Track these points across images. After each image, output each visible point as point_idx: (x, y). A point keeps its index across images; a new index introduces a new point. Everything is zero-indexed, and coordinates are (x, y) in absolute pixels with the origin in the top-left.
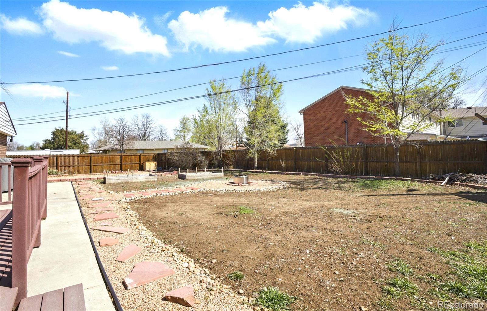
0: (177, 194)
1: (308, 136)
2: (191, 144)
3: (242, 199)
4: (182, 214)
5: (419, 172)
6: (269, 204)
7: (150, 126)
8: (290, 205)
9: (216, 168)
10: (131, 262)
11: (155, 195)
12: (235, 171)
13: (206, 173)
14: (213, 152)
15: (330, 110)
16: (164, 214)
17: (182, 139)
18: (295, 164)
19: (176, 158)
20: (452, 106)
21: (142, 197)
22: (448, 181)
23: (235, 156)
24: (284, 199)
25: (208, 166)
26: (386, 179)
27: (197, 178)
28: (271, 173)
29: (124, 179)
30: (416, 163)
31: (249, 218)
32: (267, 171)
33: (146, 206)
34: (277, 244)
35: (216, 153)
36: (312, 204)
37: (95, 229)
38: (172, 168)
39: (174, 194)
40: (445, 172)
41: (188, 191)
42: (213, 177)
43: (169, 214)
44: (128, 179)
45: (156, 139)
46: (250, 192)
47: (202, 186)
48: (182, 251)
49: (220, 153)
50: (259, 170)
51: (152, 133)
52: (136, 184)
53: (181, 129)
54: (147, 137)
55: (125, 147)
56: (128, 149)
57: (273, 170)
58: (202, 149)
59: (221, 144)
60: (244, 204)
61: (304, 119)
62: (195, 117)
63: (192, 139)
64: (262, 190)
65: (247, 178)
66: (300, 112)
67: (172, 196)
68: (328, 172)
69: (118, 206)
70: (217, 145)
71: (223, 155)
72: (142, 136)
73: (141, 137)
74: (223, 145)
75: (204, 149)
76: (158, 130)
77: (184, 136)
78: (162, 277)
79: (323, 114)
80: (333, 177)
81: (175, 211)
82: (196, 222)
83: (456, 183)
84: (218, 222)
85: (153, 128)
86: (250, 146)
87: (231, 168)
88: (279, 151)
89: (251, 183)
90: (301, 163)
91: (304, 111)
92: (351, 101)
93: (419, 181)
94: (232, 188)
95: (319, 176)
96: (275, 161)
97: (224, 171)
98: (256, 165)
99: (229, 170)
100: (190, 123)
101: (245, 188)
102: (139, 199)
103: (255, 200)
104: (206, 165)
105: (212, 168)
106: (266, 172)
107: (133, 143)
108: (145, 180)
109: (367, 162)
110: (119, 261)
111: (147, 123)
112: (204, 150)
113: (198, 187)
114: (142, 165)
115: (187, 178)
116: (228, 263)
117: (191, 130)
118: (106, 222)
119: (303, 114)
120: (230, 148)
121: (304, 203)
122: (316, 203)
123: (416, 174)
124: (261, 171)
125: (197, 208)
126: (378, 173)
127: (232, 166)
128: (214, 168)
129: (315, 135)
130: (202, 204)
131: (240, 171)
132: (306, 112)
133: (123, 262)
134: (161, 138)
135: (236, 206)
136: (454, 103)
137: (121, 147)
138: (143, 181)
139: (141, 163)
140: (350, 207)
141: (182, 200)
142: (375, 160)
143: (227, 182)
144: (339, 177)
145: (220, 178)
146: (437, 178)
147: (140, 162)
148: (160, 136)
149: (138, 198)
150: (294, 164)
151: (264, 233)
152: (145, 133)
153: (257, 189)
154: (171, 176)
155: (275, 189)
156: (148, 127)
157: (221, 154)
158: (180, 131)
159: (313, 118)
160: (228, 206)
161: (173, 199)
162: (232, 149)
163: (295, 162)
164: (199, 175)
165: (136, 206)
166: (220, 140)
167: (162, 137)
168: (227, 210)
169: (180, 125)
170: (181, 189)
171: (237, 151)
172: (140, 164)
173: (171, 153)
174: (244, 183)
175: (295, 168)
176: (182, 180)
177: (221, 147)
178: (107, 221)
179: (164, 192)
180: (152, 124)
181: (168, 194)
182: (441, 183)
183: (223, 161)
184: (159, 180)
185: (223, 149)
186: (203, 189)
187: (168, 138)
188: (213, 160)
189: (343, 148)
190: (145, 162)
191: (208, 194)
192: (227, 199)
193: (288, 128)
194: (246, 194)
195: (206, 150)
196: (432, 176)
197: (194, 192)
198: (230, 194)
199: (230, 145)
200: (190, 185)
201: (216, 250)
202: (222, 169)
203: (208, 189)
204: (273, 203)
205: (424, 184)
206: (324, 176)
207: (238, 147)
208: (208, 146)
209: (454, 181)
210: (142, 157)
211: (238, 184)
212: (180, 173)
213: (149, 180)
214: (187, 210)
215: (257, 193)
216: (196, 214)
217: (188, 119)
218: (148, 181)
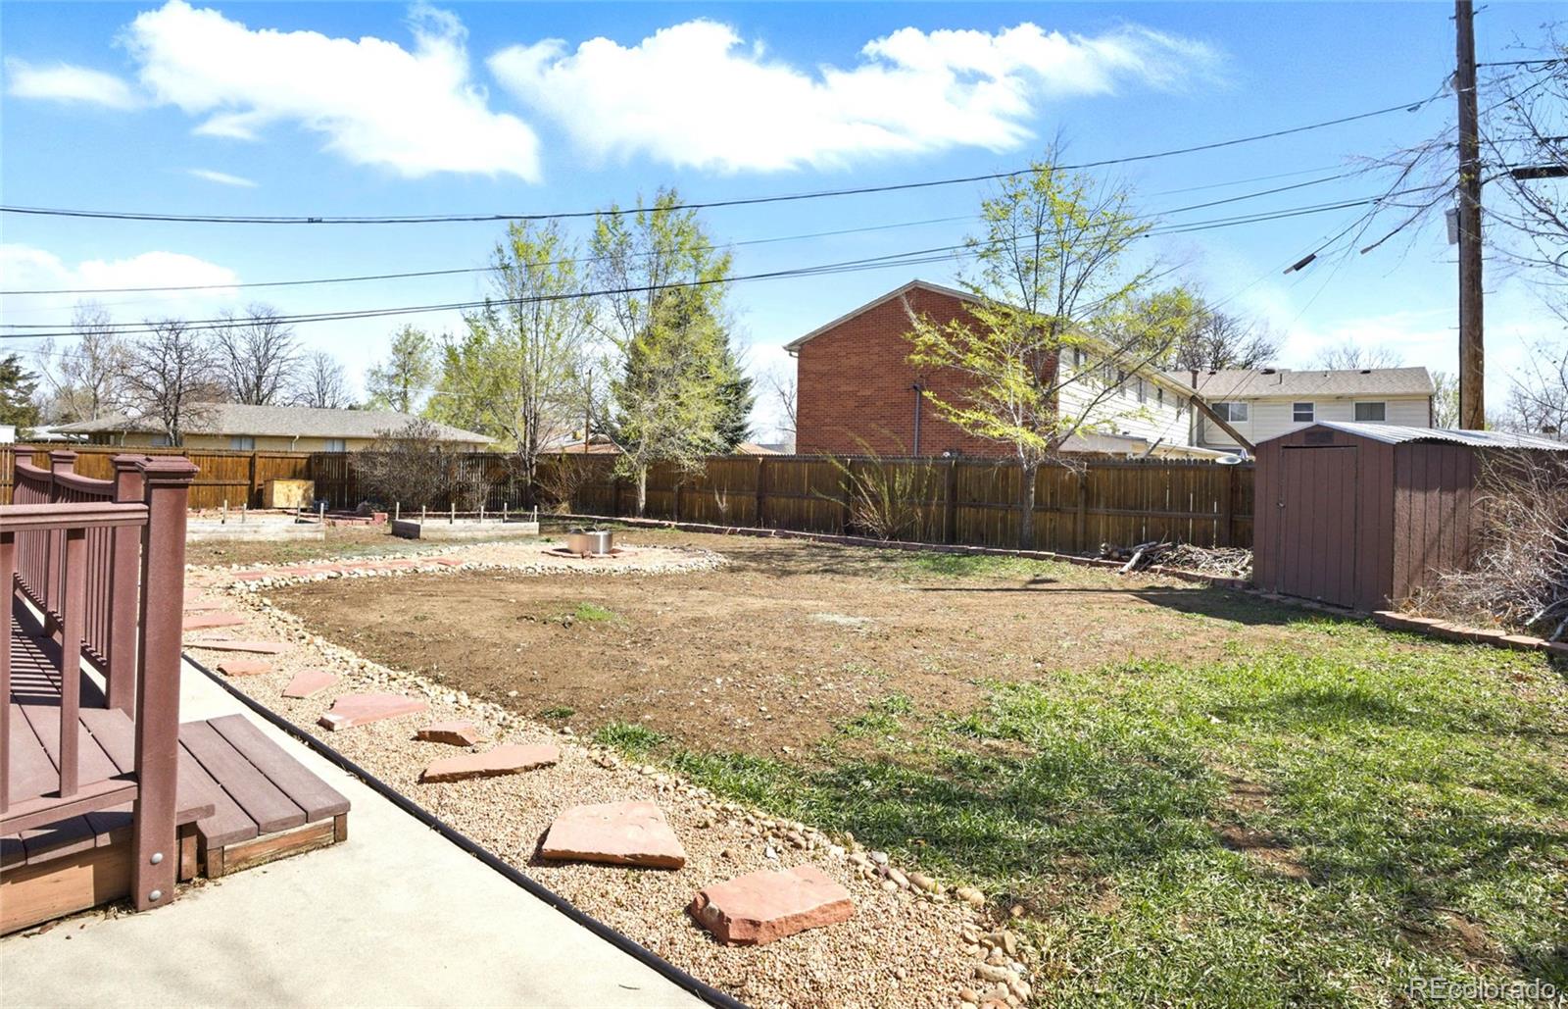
0: (399, 573)
1: (808, 423)
2: (432, 428)
3: (588, 591)
4: (424, 618)
5: (1080, 538)
6: (659, 601)
7: (281, 353)
8: (713, 603)
9: (515, 509)
10: (321, 699)
11: (334, 575)
12: (575, 518)
13: (483, 520)
14: (507, 458)
15: (877, 349)
16: (373, 618)
17: (398, 405)
18: (759, 503)
19: (380, 472)
20: (1241, 359)
21: (295, 580)
22: (1139, 561)
23: (576, 472)
24: (701, 592)
25: (489, 503)
26: (994, 554)
27: (453, 535)
28: (686, 529)
29: (214, 532)
30: (1075, 514)
31: (602, 629)
32: (674, 523)
33: (315, 601)
34: (656, 669)
35: (517, 461)
36: (770, 603)
37: (192, 647)
38: (366, 503)
39: (390, 574)
40: (1138, 541)
41: (432, 567)
42: (506, 533)
43: (387, 618)
44: (228, 532)
45: (300, 402)
46: (614, 574)
47: (474, 558)
48: (438, 681)
49: (530, 460)
50: (649, 517)
51: (289, 379)
52: (257, 546)
53: (394, 370)
54: (266, 392)
55: (183, 424)
56: (196, 430)
57: (692, 520)
58: (467, 443)
59: (534, 434)
60: (590, 600)
61: (799, 372)
62: (450, 343)
63: (433, 407)
64: (648, 570)
65: (609, 539)
66: (790, 348)
67: (386, 578)
68: (850, 531)
69: (231, 601)
70: (521, 436)
71: (540, 468)
72: (248, 388)
73: (243, 390)
74: (540, 435)
75: (476, 445)
76: (309, 368)
77: (404, 396)
78: (403, 713)
79: (854, 360)
80: (860, 544)
81: (403, 611)
82: (465, 636)
83: (1154, 567)
84: (523, 636)
85: (292, 362)
86: (624, 442)
87: (563, 509)
88: (715, 464)
89: (619, 551)
90: (778, 503)
91: (802, 345)
92: (926, 333)
93: (1072, 562)
94: (561, 563)
95: (821, 540)
96: (699, 492)
97: (540, 518)
98: (642, 504)
99: (558, 517)
100: (429, 353)
101: (603, 563)
102: (287, 585)
103: (624, 592)
104: (483, 497)
105: (501, 509)
106: (670, 526)
107: (217, 411)
108: (286, 537)
109: (955, 507)
110: (292, 697)
111: (268, 342)
112: (475, 448)
113: (460, 558)
114: (260, 491)
115: (422, 534)
116: (544, 696)
117: (430, 378)
118: (215, 633)
119: (796, 354)
120: (563, 448)
121: (751, 600)
122: (782, 601)
123: (1074, 542)
124: (657, 521)
125: (462, 606)
126: (982, 535)
127: (565, 505)
128: (508, 509)
129: (828, 420)
130: (476, 599)
131: (590, 519)
132: (808, 350)
133: (302, 698)
134: (319, 399)
135: (567, 603)
136: (1248, 351)
137: (168, 424)
138: (277, 539)
139: (257, 481)
140: (860, 611)
141: (418, 589)
142: (975, 501)
143: (549, 547)
144: (875, 546)
145: (528, 537)
146: (1116, 555)
147: (252, 478)
148: (314, 389)
149: (283, 583)
150: (756, 503)
151: (635, 655)
152: (259, 378)
153: (634, 566)
154: (367, 527)
155: (684, 570)
156: (273, 357)
157: (531, 466)
158: (391, 379)
159: (826, 368)
160: (549, 603)
161: (390, 586)
162: (568, 450)
163: (759, 498)
164: (459, 526)
165: (284, 600)
166: (533, 421)
167: (322, 393)
168: (546, 612)
169: (393, 357)
170: (409, 563)
171: (585, 458)
172: (251, 487)
173: (363, 455)
174: (598, 553)
175: (756, 518)
176: (408, 541)
177: (533, 441)
178: (215, 630)
179: (358, 567)
180: (287, 349)
181: (372, 573)
182: (1122, 566)
183: (538, 487)
184: (329, 539)
185: (540, 448)
186: (476, 564)
187: (346, 399)
188: (505, 483)
189: (894, 465)
190: (269, 481)
191: (492, 575)
192: (548, 590)
193: (752, 393)
194: (600, 578)
195: (481, 450)
196: (1106, 548)
197: (450, 569)
198: (556, 578)
199: (562, 439)
200: (436, 553)
201: (517, 680)
202: (536, 512)
203: (491, 565)
204: (669, 600)
205: (1083, 569)
206: (834, 541)
207: (592, 443)
208: (489, 435)
209: (1152, 563)
210: (259, 462)
211: (582, 553)
212: (397, 519)
213: (299, 536)
214: (439, 610)
215: (632, 577)
216: (461, 618)
217: (423, 338)
218: (295, 541)
